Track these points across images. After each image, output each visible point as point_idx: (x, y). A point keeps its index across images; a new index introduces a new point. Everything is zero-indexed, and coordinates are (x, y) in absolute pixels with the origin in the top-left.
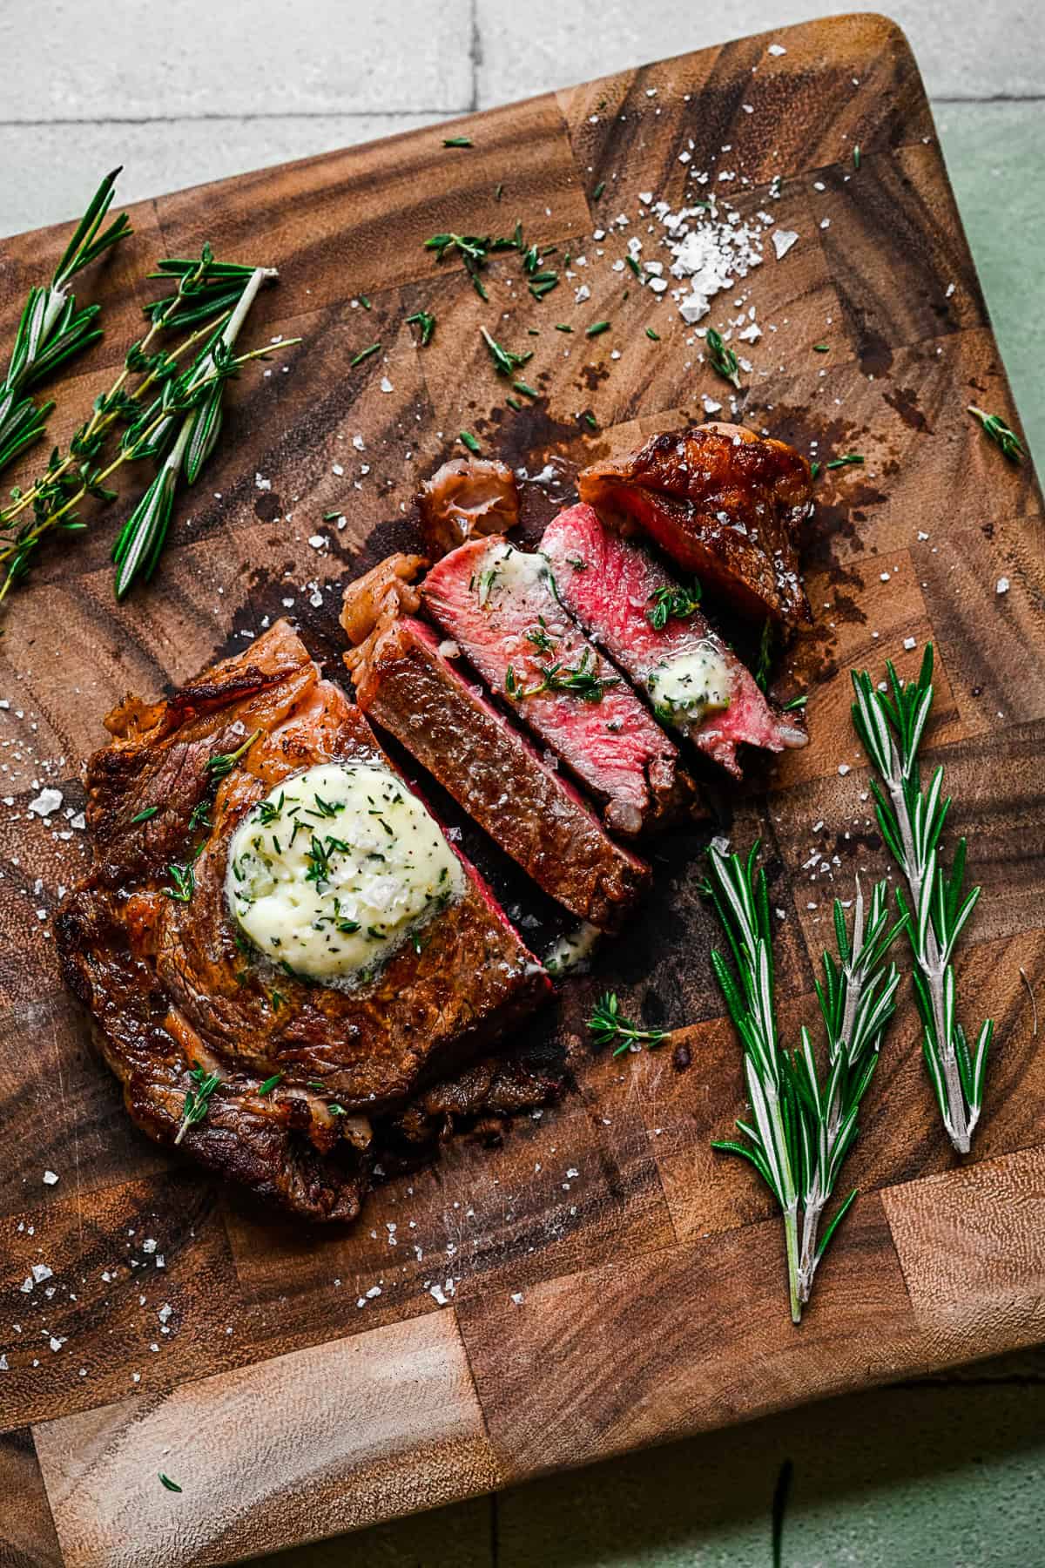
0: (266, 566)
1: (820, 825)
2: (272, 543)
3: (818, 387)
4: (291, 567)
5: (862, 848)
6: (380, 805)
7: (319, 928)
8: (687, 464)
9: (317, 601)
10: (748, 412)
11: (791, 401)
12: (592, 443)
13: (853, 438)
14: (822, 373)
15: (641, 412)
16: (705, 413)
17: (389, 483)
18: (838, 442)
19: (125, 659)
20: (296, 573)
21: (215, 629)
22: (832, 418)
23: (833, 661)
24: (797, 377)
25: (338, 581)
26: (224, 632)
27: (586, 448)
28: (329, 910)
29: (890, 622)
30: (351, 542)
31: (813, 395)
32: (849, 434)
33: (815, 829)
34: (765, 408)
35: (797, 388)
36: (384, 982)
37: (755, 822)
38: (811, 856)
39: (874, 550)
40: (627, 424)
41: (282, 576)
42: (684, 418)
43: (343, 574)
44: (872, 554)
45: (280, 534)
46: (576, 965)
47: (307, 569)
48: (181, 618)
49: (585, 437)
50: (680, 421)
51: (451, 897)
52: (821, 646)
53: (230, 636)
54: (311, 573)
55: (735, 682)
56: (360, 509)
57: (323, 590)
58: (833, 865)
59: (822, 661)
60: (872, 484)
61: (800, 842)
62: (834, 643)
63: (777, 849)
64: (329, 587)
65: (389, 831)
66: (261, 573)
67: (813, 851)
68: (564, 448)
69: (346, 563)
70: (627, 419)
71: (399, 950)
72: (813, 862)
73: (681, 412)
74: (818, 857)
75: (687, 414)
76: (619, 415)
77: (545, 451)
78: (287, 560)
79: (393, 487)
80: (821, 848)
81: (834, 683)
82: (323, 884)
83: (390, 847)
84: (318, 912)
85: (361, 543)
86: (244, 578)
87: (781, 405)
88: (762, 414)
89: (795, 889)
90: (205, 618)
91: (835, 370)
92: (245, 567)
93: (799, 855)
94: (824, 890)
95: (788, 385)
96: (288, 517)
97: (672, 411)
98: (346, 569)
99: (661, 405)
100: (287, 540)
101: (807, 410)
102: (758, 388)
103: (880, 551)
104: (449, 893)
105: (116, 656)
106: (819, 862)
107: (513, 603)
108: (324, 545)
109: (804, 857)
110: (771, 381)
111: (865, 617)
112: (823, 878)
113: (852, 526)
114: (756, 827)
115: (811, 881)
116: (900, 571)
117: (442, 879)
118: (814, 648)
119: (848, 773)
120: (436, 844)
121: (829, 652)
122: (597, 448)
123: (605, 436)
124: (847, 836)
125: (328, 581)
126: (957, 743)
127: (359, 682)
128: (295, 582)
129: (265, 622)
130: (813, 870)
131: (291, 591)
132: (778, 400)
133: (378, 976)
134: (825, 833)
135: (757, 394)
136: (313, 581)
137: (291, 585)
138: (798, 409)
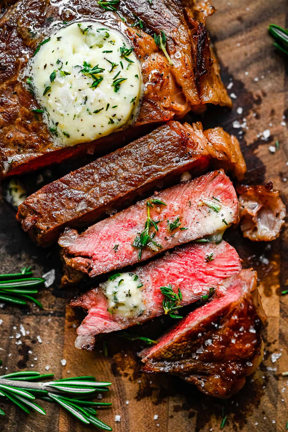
0: (262, 105)
1: (40, 341)
2: (273, 112)
3: (267, 417)
4: (258, 117)
5: (20, 358)
6: (111, 112)
7: (58, 62)
8: (243, 332)
9: (236, 125)
10: (265, 376)
11: (264, 400)
12: (274, 289)
13: (234, 426)
14: (274, 422)
15: (283, 320)
16: (272, 353)
17: (285, 180)
18: (234, 417)
19: (236, 23)
20: (254, 119)
21: (238, 70)
22: (249, 419)
23: (121, 375)
24: (276, 407)
25: (243, 138)
26: (235, 74)
27: (272, 285)
28: (66, 69)
29: (132, 413)
30: (261, 151)
31: (264, 413)
32: (237, 425)
33: (38, 337)
34: (265, 385)
35: (270, 405)
36: (23, 89)
37: (52, 308)
38: (26, 330)
39: (172, 417)
40: (278, 309)
41: (254, 111)
42: (272, 341)
43: (245, 143)
44: (170, 415)
45: (276, 117)
46: (11, 194)
47: (254, 124)
48: (249, 55)
49: (278, 286)
50: (272, 338)
51: (54, 137)
52: (131, 372)
53: (231, 76)
54: (251, 126)
55: (120, 320)
56: (276, 161)
57: (240, 129)
58: (18, 340)
59: (123, 370)
60: (207, 427)
61: (35, 327)
62: (130, 379)
63: (34, 314)
64: (241, 133)
65: (96, 112)
66: (259, 101)
67: (28, 333)
68: (276, 274)
69: (251, 145)
70: (281, 310)
71: (37, 101)
72: (23, 330)
73: (276, 341)
74: (24, 334)
75: (274, 343)
76: (285, 308)
77: (277, 263)
78: (261, 116)
79: (282, 181)
80: (27, 337)
81: (109, 372)
82: (79, 69)
83: (88, 110)
84: (67, 63)
85: (259, 156)
86: (259, 92)
87: (264, 394)
88: (262, 382)
89: (12, 317)
90: (245, 67)
91: (273, 428)
92: (265, 94)
93: (28, 324)
94: (6, 331)
95: (274, 402)
96: (284, 124)
97: (278, 336)
98: (248, 144)
99: (283, 331)
100: (272, 120)
101: (257, 407)
102: (276, 385)
103: (170, 420)
104: (57, 136)
105: (240, 19)
106: (21, 333)
107: (199, 217)
108: (263, 136)
109: (27, 326)
110: (278, 393)
111: (139, 400)
112: (12, 333)
113: (188, 410)
114: (49, 308)
115: (13, 326)
116: (157, 427)
117: (65, 134)
118: (131, 368)
119: (60, 364)
120: (83, 135)
121: (126, 375)
122: (270, 290)
123: (275, 297)
124: (30, 352)
125: (244, 133)
126: (58, 425)
127: (184, 126)
128: (249, 117)
129: (233, 95)
130: (19, 329)
131: (245, 114)
132: (266, 393)
133: (27, 87)
134: (34, 341)
135: (273, 384)
136: (247, 126)
137: (248, 114)
138: (259, 402)
